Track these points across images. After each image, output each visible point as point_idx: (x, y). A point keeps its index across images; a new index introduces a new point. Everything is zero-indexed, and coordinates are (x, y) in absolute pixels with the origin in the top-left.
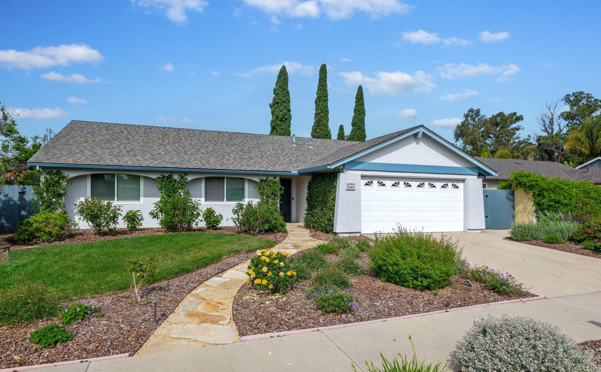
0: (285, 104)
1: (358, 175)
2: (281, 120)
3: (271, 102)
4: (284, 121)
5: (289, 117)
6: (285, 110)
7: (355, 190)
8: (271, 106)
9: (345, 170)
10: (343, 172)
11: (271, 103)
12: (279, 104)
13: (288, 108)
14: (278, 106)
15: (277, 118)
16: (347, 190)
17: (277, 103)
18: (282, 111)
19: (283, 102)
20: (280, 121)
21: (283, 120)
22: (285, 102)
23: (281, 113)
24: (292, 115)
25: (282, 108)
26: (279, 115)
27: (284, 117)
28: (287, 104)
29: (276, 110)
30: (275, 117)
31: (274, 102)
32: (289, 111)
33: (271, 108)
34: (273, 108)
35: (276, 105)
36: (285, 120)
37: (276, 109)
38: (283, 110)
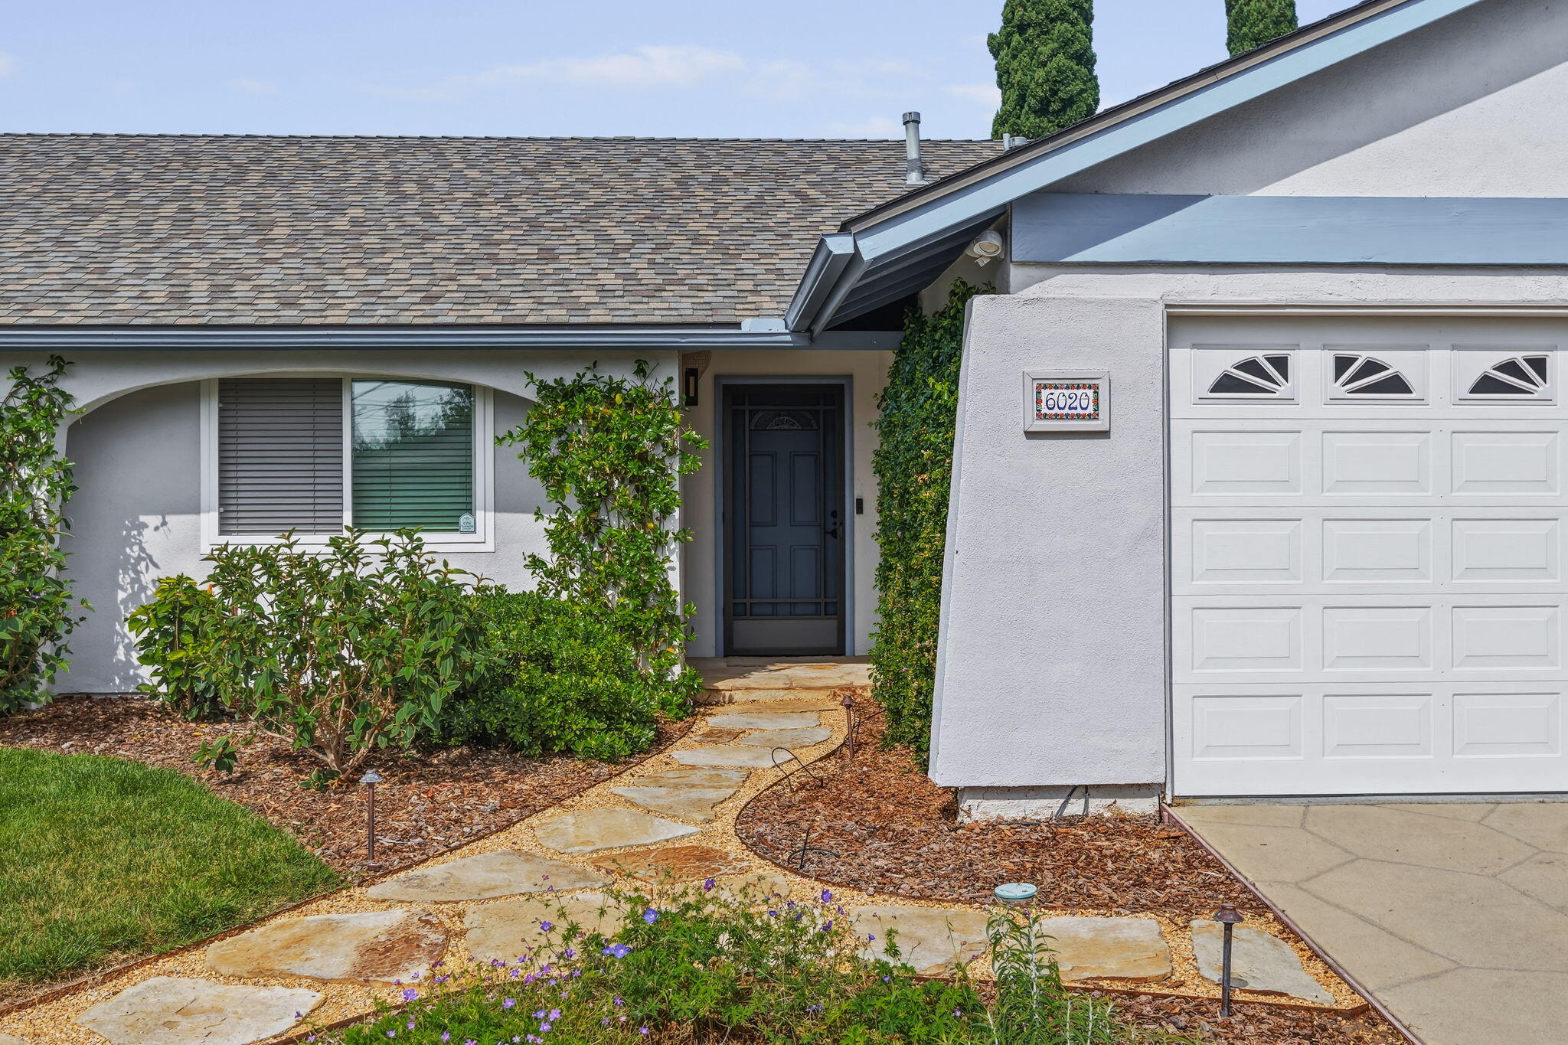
0: (1060, 27)
1: (1143, 304)
2: (1042, 110)
3: (996, 26)
4: (1056, 113)
5: (1082, 91)
6: (1061, 60)
7: (1105, 434)
8: (995, 46)
9: (1015, 274)
10: (1005, 289)
11: (996, 32)
12: (1030, 31)
13: (1077, 46)
14: (1026, 40)
15: (1022, 99)
16: (1030, 435)
17: (1022, 28)
18: (1044, 65)
19: (1052, 20)
20: (1035, 112)
21: (1055, 106)
22: (1063, 16)
23: (1040, 74)
24: (1099, 82)
25: (1045, 50)
26: (1033, 86)
27: (1054, 93)
28: (1073, 24)
29: (1015, 64)
30: (1014, 95)
31: (1007, 21)
32: (1086, 59)
33: (996, 55)
34: (1002, 53)
35: (1016, 37)
36: (1063, 110)
37: (1014, 57)
38: (1053, 55)
